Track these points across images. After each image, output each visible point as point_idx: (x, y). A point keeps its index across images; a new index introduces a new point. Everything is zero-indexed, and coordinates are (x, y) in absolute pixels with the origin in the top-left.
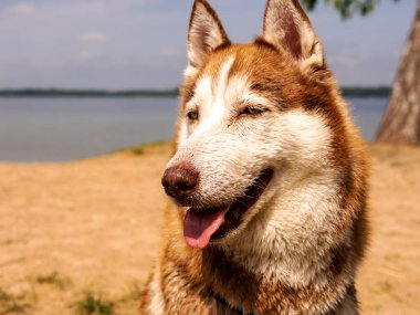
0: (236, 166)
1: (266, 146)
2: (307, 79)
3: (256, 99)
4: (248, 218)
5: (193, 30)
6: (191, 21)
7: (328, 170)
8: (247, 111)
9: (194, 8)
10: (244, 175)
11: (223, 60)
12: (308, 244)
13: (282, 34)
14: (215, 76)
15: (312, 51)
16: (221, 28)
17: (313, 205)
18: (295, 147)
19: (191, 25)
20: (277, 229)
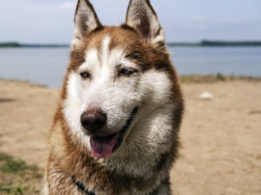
2: (156, 51)
13: (139, 22)
14: (99, 49)
20: (135, 142)
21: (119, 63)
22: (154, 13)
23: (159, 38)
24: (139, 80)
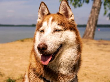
0: (55, 44)
1: (61, 39)
2: (70, 23)
3: (59, 28)
4: (56, 57)
5: (40, 10)
6: (40, 7)
7: (75, 45)
8: (57, 30)
9: (41, 4)
10: (57, 46)
13: (64, 12)
14: (48, 21)
15: (71, 16)
16: (48, 9)
17: (71, 53)
18: (68, 39)
20: (62, 60)
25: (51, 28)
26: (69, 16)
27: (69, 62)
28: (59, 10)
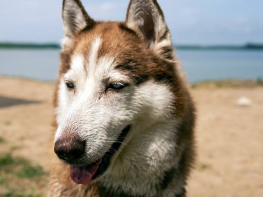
11: (93, 40)
12: (153, 169)
13: (141, 22)
19: (63, 8)
21: (107, 77)
22: (161, 12)
23: (165, 43)
24: (132, 94)
25: (95, 79)
26: (157, 36)
27: (153, 166)
28: (127, 16)
